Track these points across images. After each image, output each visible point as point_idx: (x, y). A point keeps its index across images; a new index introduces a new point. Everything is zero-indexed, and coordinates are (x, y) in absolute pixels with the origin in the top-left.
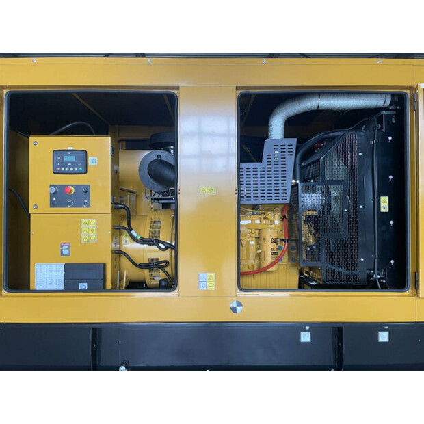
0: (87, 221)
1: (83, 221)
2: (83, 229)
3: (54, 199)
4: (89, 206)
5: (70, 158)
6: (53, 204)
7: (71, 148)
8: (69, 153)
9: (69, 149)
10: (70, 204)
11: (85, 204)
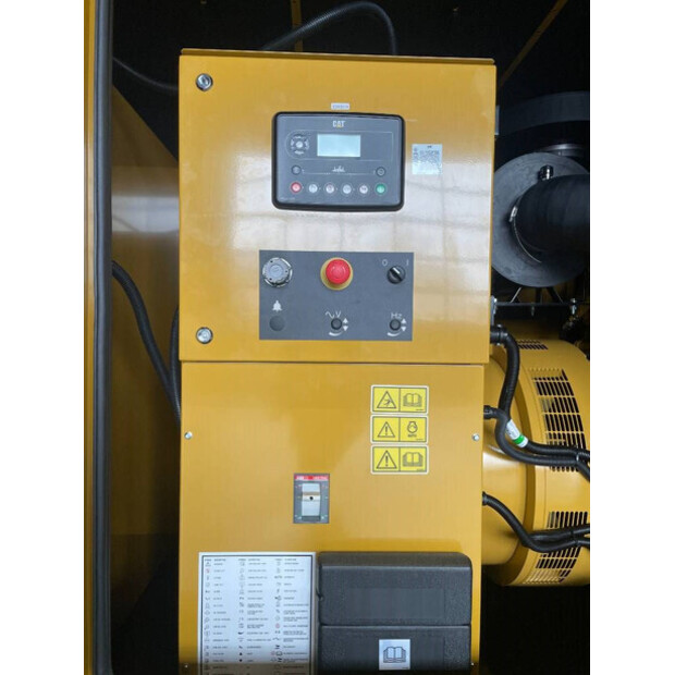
0: (394, 393)
1: (378, 393)
2: (379, 423)
3: (277, 307)
4: (408, 337)
5: (339, 146)
6: (272, 327)
7: (345, 107)
8: (339, 123)
9: (335, 107)
10: (336, 325)
11: (394, 326)
